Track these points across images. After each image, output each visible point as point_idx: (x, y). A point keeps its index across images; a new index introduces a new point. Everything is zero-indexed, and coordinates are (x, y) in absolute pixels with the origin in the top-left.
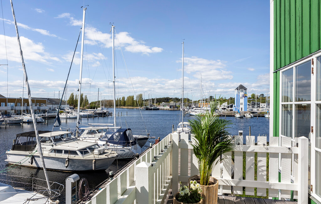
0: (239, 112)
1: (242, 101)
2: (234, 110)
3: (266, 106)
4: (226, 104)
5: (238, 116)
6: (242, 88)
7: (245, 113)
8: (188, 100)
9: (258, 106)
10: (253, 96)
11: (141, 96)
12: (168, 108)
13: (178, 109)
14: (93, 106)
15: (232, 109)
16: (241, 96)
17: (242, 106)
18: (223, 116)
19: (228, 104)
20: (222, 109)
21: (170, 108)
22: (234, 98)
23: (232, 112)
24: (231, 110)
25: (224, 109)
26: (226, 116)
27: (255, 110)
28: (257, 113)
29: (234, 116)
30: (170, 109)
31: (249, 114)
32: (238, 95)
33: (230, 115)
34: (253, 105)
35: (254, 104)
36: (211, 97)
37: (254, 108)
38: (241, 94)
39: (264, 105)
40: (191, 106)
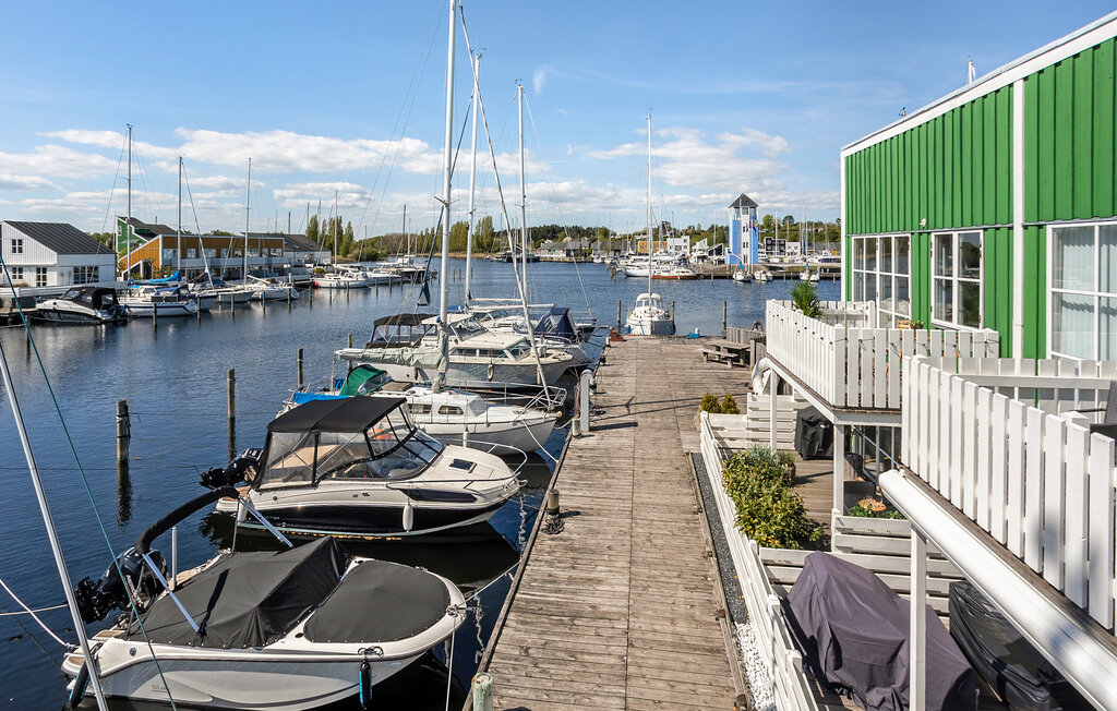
0: (741, 268)
1: (746, 237)
2: (727, 262)
3: (799, 248)
4: (702, 245)
5: (739, 276)
6: (744, 203)
7: (755, 269)
8: (606, 233)
9: (782, 248)
10: (768, 221)
11: (488, 221)
12: (561, 255)
13: (588, 259)
14: (372, 253)
15: (722, 258)
16: (743, 224)
17: (746, 251)
18: (705, 277)
19: (710, 244)
20: (698, 257)
21: (568, 255)
22: (727, 228)
23: (723, 266)
24: (721, 262)
25: (704, 258)
26: (715, 278)
27: (775, 260)
28: (781, 268)
29: (731, 278)
30: (567, 259)
31: (764, 272)
32: (737, 223)
33: (721, 274)
34: (769, 248)
35: (773, 244)
36: (665, 226)
37: (772, 254)
38: (745, 219)
39: (796, 248)
40: (619, 251)
